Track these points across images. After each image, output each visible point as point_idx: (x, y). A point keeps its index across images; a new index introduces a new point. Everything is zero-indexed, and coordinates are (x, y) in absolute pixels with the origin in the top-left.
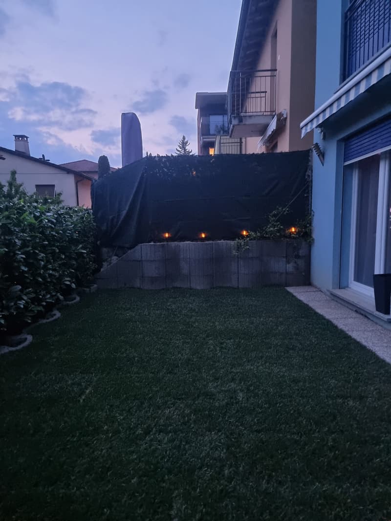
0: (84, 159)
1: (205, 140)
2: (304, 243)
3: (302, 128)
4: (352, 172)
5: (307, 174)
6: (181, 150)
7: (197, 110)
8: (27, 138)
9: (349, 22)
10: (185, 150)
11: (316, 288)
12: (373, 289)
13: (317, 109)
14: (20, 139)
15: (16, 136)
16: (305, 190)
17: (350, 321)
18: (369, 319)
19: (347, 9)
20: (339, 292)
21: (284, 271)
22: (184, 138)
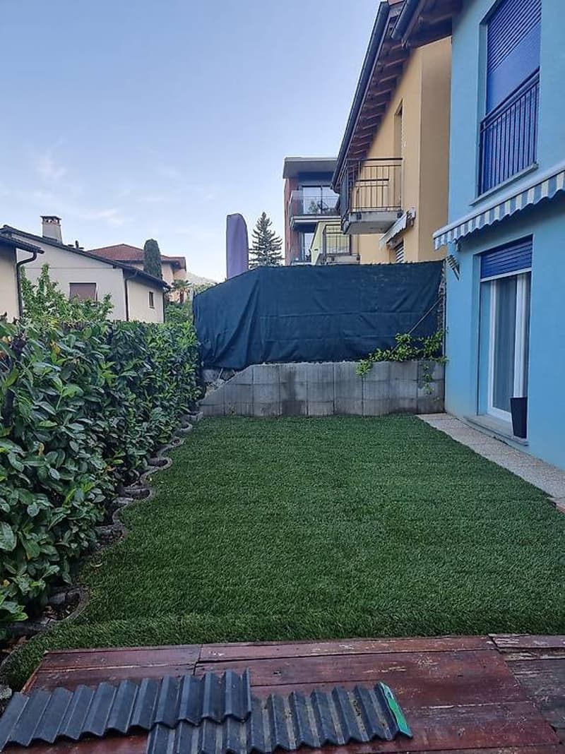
0: (121, 243)
1: (296, 221)
2: (437, 364)
3: (435, 239)
4: (490, 288)
5: (440, 287)
6: (259, 232)
7: (285, 180)
8: (58, 219)
9: (484, 133)
10: (265, 232)
11: (451, 415)
12: (510, 414)
13: (451, 223)
14: (49, 221)
15: (44, 218)
16: (437, 305)
17: (487, 446)
18: (507, 444)
19: (482, 120)
20: (476, 419)
21: (415, 397)
22: (264, 215)
